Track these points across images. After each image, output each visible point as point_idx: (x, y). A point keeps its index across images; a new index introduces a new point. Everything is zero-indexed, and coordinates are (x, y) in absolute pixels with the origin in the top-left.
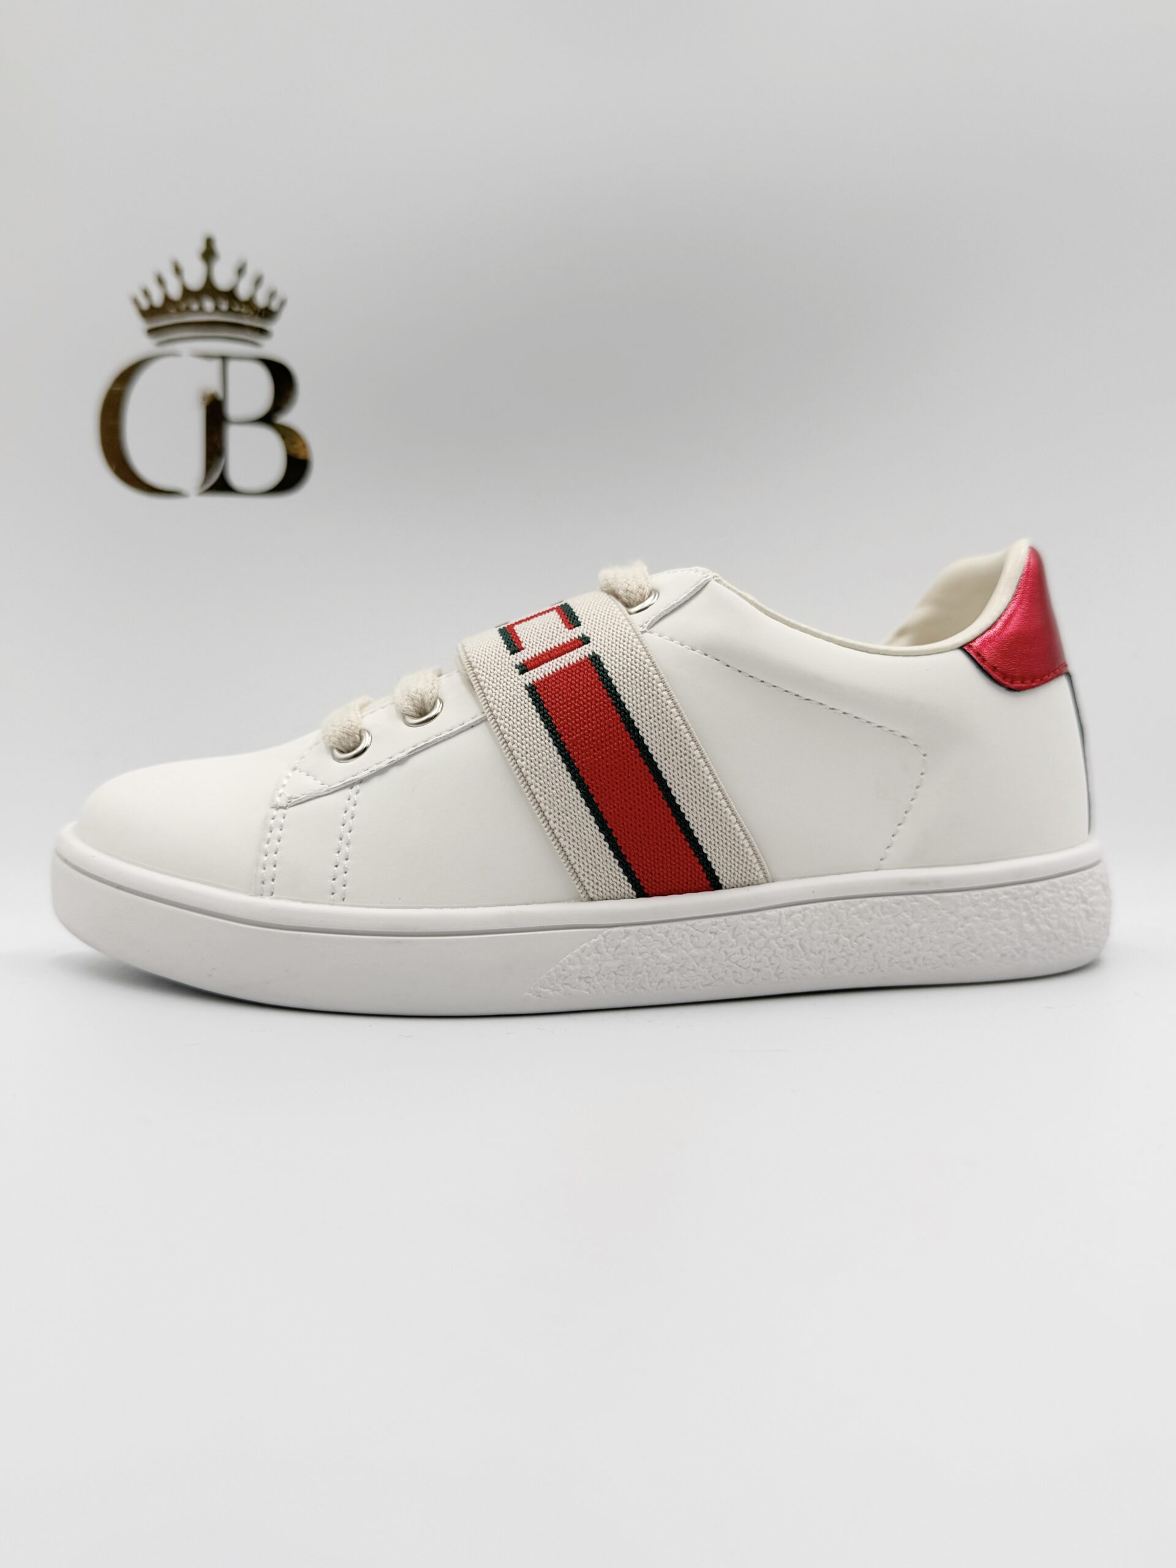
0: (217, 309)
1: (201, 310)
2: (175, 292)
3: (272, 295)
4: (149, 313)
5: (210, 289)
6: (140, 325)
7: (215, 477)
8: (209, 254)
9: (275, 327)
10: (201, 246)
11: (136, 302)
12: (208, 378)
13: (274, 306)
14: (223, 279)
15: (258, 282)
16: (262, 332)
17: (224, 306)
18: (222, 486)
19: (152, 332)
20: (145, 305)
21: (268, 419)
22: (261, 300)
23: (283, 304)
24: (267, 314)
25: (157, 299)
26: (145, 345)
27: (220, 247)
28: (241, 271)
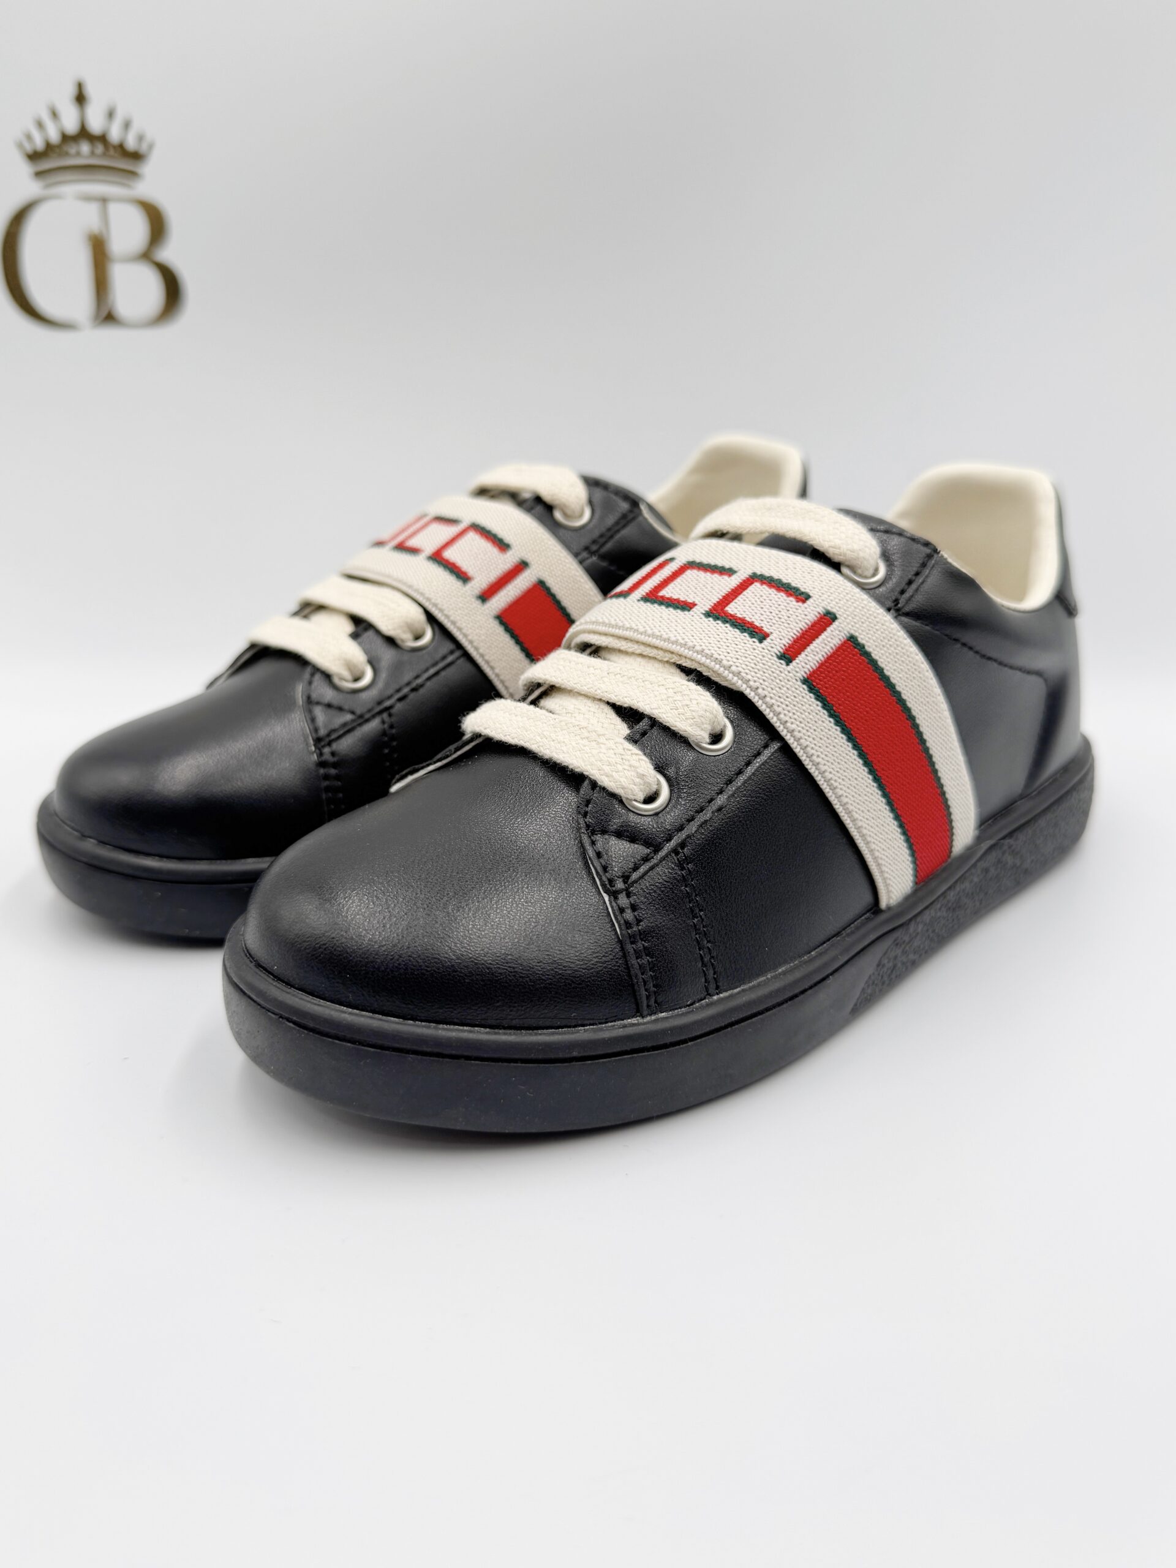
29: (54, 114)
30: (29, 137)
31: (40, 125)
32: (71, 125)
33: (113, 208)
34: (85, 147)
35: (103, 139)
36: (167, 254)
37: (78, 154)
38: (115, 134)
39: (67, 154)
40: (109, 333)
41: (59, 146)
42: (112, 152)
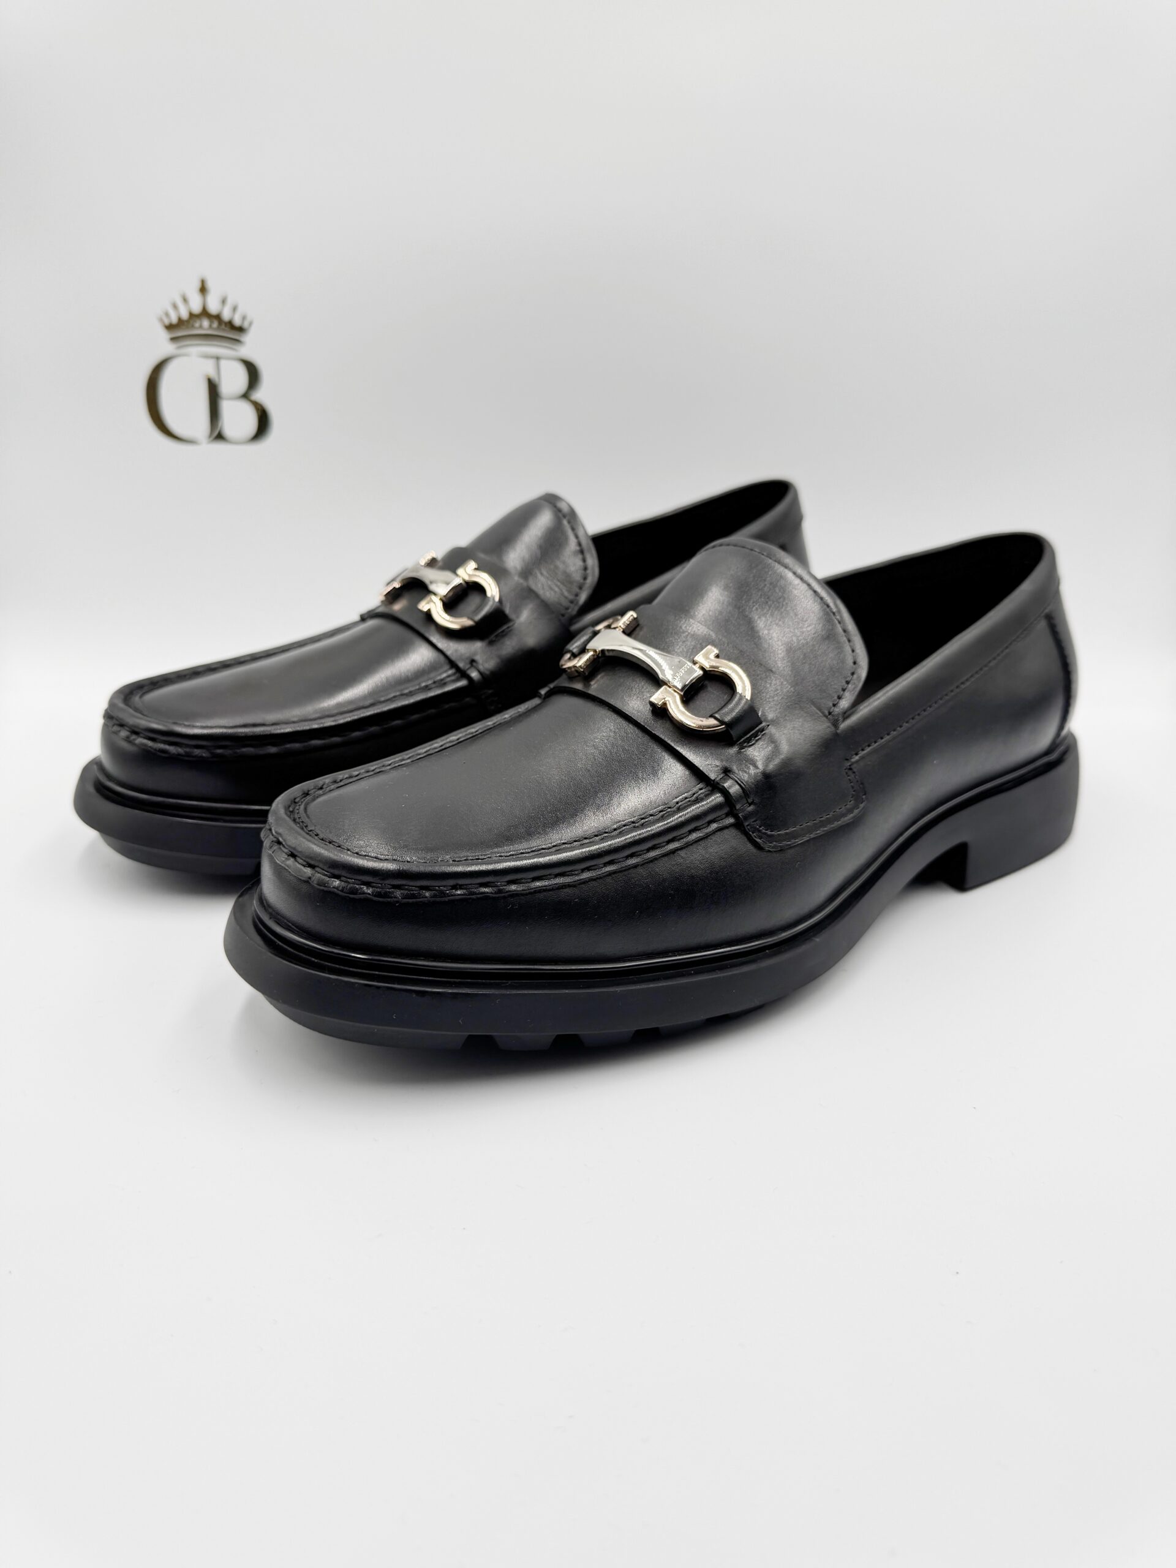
0: (210, 326)
1: (201, 327)
2: (185, 315)
3: (244, 318)
4: (170, 327)
5: (205, 313)
6: (164, 335)
7: (216, 433)
8: (203, 290)
9: (248, 338)
10: (198, 285)
11: (161, 320)
12: (208, 368)
13: (246, 325)
14: (213, 307)
15: (235, 309)
16: (238, 341)
17: (215, 324)
18: (219, 437)
19: (173, 339)
20: (167, 322)
21: (246, 396)
22: (237, 322)
23: (251, 324)
24: (241, 330)
25: (174, 320)
26: (168, 348)
27: (210, 285)
28: (224, 302)
29: (185, 300)
30: (167, 314)
31: (175, 306)
32: (196, 308)
33: (223, 363)
34: (206, 323)
35: (218, 317)
36: (261, 395)
38: (226, 315)
39: (193, 326)
40: (219, 446)
41: (188, 321)
42: (223, 326)
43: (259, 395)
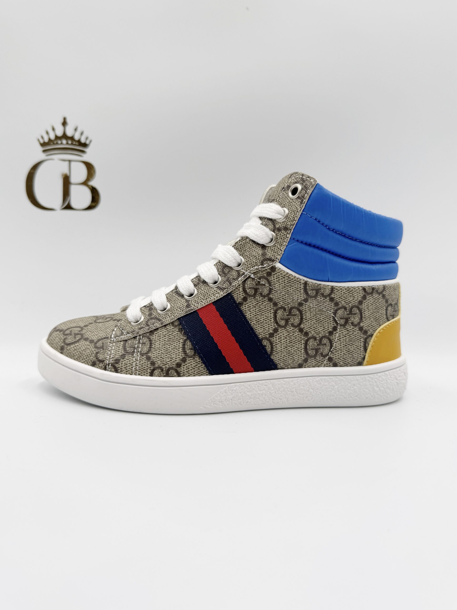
0: (67, 143)
2: (52, 137)
3: (87, 138)
4: (43, 145)
5: (65, 136)
6: (40, 149)
7: (66, 204)
8: (64, 123)
9: (89, 150)
11: (39, 140)
12: (64, 168)
13: (88, 142)
14: (69, 133)
15: (82, 133)
16: (83, 151)
17: (70, 142)
18: (68, 207)
19: (44, 151)
20: (42, 141)
21: (85, 183)
22: (83, 140)
23: (91, 142)
24: (85, 145)
25: (46, 140)
26: (42, 156)
27: (68, 121)
28: (76, 130)
29: (53, 129)
30: (42, 137)
31: (47, 133)
32: (60, 133)
33: (73, 164)
34: (64, 142)
35: (72, 138)
37: (62, 143)
39: (57, 143)
40: (67, 212)
43: (93, 183)
